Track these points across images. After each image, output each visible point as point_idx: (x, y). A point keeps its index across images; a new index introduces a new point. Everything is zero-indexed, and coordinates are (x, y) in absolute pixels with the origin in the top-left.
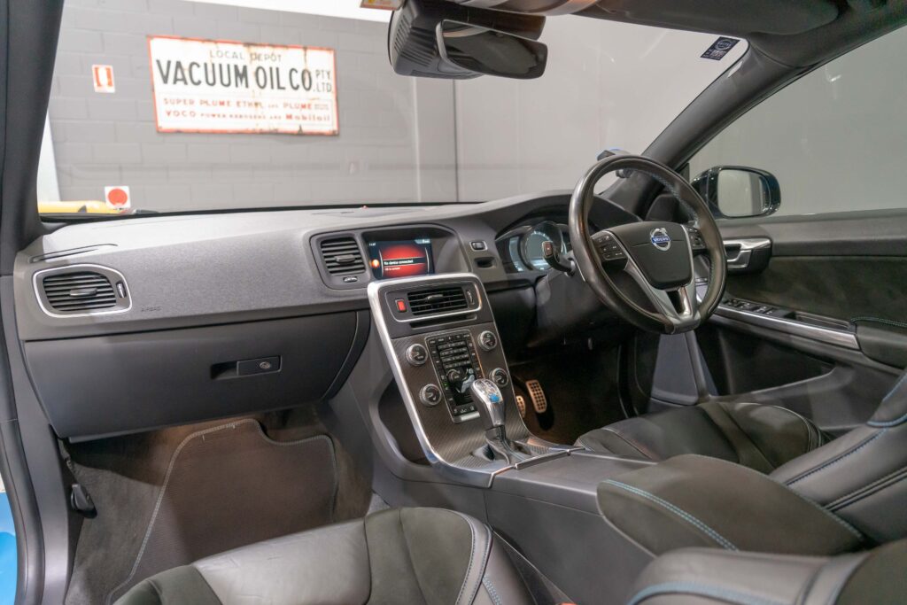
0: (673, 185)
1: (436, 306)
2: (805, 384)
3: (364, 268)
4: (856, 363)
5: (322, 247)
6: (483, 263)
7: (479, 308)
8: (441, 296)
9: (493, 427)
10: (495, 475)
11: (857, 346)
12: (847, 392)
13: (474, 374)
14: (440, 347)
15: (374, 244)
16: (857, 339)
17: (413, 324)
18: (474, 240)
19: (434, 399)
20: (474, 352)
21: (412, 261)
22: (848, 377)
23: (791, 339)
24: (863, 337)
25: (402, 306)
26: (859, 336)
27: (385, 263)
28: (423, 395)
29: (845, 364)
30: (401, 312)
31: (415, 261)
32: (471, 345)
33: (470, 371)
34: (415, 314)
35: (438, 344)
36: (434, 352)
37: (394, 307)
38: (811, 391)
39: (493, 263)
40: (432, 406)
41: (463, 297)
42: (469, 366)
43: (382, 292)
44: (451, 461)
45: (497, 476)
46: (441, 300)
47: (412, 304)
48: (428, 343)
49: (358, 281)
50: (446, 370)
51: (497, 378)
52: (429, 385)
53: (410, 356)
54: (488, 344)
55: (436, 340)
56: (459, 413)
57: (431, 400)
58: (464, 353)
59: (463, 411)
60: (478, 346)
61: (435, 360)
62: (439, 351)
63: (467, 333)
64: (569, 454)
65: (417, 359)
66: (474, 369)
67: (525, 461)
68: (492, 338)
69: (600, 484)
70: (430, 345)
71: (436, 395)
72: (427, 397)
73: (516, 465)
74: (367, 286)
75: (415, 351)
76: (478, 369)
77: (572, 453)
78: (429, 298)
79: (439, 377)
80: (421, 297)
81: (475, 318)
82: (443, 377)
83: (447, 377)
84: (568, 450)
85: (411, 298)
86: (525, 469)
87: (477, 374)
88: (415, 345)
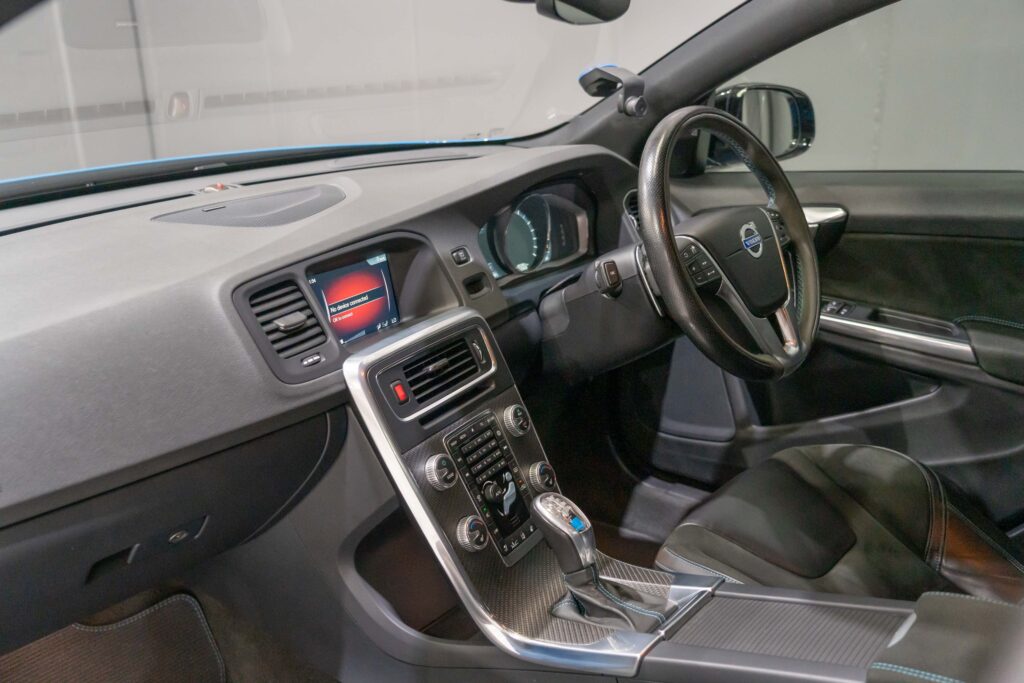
0: (745, 148)
1: (442, 381)
2: (898, 409)
3: (323, 333)
4: (969, 380)
5: (253, 306)
6: (474, 284)
7: (493, 369)
8: (444, 361)
9: (582, 568)
10: (643, 657)
11: (972, 358)
12: (959, 418)
13: (513, 480)
14: (465, 449)
15: (314, 281)
16: (973, 349)
17: (424, 420)
18: (453, 247)
19: (482, 539)
20: (505, 444)
21: (366, 298)
22: (960, 398)
23: (881, 349)
24: (982, 348)
25: (400, 393)
26: (976, 346)
27: (333, 310)
28: (463, 533)
29: (956, 382)
30: (401, 403)
31: (372, 295)
32: (499, 433)
33: (507, 476)
34: (421, 401)
35: (461, 443)
36: (459, 460)
37: (391, 394)
38: (906, 417)
39: (484, 281)
40: (477, 552)
41: (468, 354)
42: (506, 469)
43: (374, 376)
44: (533, 636)
45: (647, 658)
46: (445, 367)
47: (412, 384)
48: (449, 446)
49: (323, 360)
50: (480, 486)
51: (543, 479)
52: (470, 519)
53: (434, 477)
54: (522, 427)
55: (457, 439)
56: (510, 550)
57: (478, 542)
58: (494, 449)
59: (514, 545)
60: (507, 431)
61: (463, 474)
62: (465, 456)
63: (491, 415)
64: (712, 595)
65: (446, 480)
66: (511, 472)
67: (671, 623)
68: (524, 415)
69: (870, 670)
70: (452, 450)
71: (483, 533)
72: (471, 537)
73: (662, 633)
74: (341, 367)
75: (439, 466)
76: (516, 470)
77: (717, 592)
78: (431, 368)
79: (474, 500)
80: (420, 368)
81: (493, 386)
82: (479, 497)
83: (483, 496)
84: (709, 589)
85: (408, 375)
86: (677, 637)
87: (516, 479)
88: (438, 456)
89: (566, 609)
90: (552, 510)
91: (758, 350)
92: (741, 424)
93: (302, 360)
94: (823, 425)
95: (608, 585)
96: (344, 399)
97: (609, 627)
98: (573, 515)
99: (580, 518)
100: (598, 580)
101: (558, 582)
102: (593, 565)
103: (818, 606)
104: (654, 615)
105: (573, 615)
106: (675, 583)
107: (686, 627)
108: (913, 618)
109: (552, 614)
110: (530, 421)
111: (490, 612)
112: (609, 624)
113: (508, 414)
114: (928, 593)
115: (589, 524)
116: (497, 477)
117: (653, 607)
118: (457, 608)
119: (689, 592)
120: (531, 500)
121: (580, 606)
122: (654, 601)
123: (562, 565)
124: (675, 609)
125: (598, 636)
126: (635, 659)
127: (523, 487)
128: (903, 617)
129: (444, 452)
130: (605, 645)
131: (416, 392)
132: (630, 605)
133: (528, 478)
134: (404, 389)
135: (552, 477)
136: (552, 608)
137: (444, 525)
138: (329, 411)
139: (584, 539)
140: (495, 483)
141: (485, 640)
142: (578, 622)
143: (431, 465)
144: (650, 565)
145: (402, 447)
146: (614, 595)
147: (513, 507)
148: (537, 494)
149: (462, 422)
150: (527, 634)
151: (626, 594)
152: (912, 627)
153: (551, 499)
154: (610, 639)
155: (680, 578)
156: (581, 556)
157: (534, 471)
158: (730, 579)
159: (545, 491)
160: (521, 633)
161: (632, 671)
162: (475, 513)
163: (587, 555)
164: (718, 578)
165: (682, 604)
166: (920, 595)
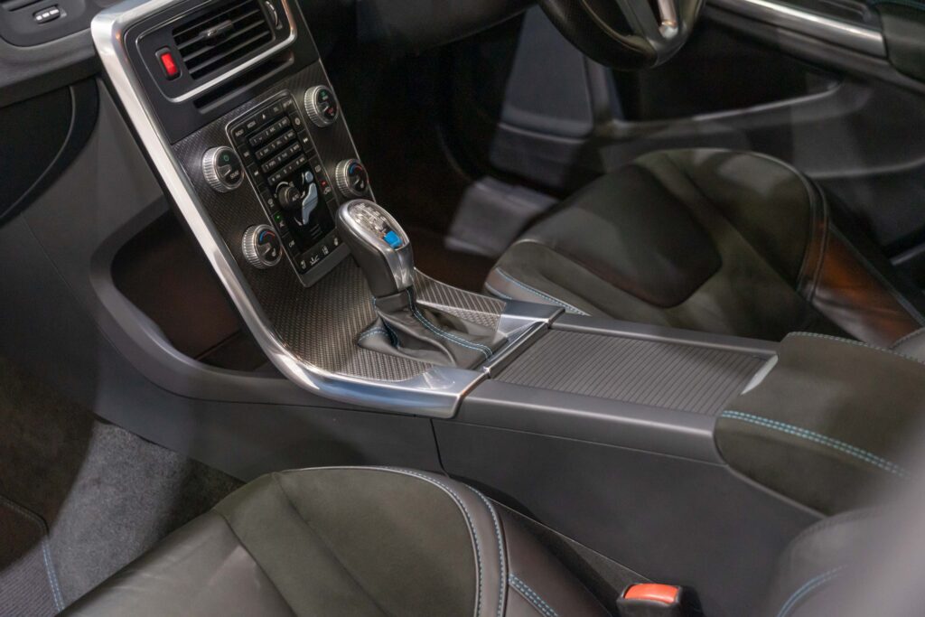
1: (225, 51)
4: (875, 78)
7: (292, 38)
8: (226, 24)
9: (396, 291)
10: (463, 397)
11: (882, 51)
12: (856, 123)
13: (314, 181)
14: (254, 141)
16: (885, 40)
17: (201, 101)
19: (274, 254)
20: (305, 135)
22: (862, 99)
23: (777, 34)
24: (895, 38)
25: (169, 65)
26: (889, 36)
28: (250, 244)
29: (859, 79)
30: (171, 78)
32: (297, 121)
33: (307, 176)
34: (196, 76)
35: (249, 133)
36: (247, 154)
37: (157, 65)
38: (797, 118)
40: (268, 269)
41: (259, 16)
42: (305, 167)
43: (135, 39)
44: (334, 370)
45: (468, 398)
46: (228, 32)
47: (184, 53)
48: (233, 136)
49: (64, 15)
50: (273, 188)
51: (352, 181)
52: (259, 229)
53: (214, 176)
54: (327, 115)
55: (244, 127)
56: (309, 267)
57: (269, 257)
58: (291, 142)
59: (313, 261)
60: (308, 119)
61: (251, 171)
62: (254, 149)
63: (289, 97)
64: (549, 327)
65: (228, 180)
66: (313, 172)
67: (499, 358)
68: (330, 101)
69: (719, 419)
70: (237, 140)
71: (276, 246)
72: (260, 251)
73: (488, 370)
74: (89, 26)
75: (220, 162)
76: (318, 169)
77: (555, 324)
78: (209, 33)
79: (264, 205)
80: (196, 32)
81: (291, 60)
82: (271, 202)
83: (276, 201)
84: (546, 320)
85: (178, 41)
86: (504, 376)
87: (319, 179)
88: (219, 149)
89: (374, 339)
90: (361, 220)
91: (629, 31)
92: (601, 118)
93: (34, 15)
94: (698, 123)
95: (427, 313)
96: (94, 67)
97: (425, 361)
98: (388, 228)
99: (396, 231)
100: (415, 305)
101: (366, 308)
102: (410, 288)
103: (669, 343)
104: (479, 348)
105: (382, 345)
106: (507, 312)
107: (516, 364)
108: (774, 361)
109: (358, 344)
110: (338, 107)
111: (283, 341)
112: (426, 357)
113: (311, 97)
114: (794, 333)
115: (407, 240)
116: (295, 176)
117: (479, 339)
118: (241, 332)
119: (523, 322)
120: (336, 207)
121: (392, 336)
122: (482, 332)
123: (372, 287)
124: (505, 342)
125: (413, 372)
126: (454, 398)
127: (327, 190)
128: (763, 360)
129: (226, 143)
130: (420, 381)
131: (190, 65)
132: (451, 336)
133: (334, 180)
134: (173, 60)
135: (363, 178)
136: (359, 336)
137: (226, 233)
138: (74, 84)
139: (401, 258)
140: (292, 185)
141: (277, 373)
142: (389, 354)
143: (210, 159)
144: (479, 289)
145: (172, 137)
146: (433, 324)
147: (312, 215)
148: (345, 199)
149: (250, 107)
150: (326, 367)
151: (447, 323)
152: (771, 372)
153: (361, 207)
154: (426, 375)
155: (514, 306)
156: (395, 276)
157: (342, 171)
158: (572, 309)
159: (356, 198)
160: (319, 365)
161: (450, 412)
162: (267, 222)
163: (402, 277)
164: (558, 308)
165: (514, 336)
166: (785, 335)
